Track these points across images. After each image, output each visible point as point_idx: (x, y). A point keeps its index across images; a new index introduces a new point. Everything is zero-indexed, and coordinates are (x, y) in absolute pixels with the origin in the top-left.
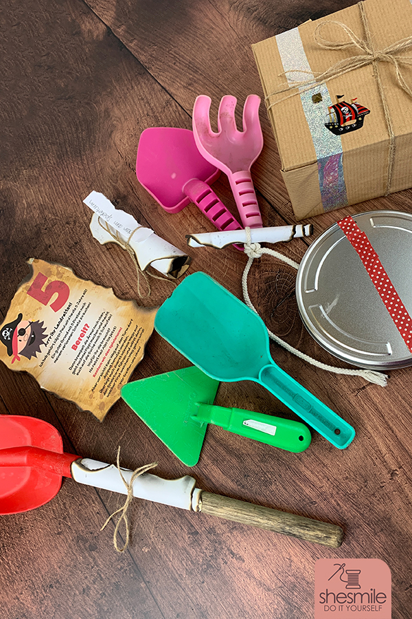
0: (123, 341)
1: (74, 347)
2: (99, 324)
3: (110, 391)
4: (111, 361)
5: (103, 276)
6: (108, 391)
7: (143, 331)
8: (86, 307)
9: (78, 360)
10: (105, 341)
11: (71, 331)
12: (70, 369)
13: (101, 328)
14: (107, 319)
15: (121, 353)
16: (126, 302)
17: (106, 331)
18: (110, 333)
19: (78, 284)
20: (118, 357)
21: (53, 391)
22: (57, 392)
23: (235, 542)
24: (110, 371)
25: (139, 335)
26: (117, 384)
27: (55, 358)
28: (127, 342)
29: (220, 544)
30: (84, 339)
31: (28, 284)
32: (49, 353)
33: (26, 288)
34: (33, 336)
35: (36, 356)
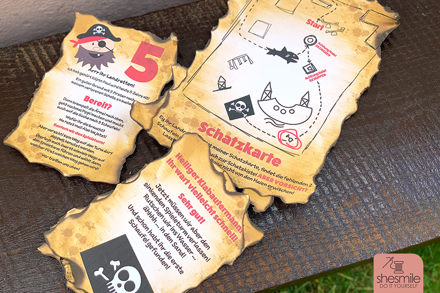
0: (88, 148)
1: (87, 99)
2: (110, 119)
3: (36, 145)
4: (68, 140)
7: (97, 168)
8: (130, 102)
9: (73, 105)
10: (91, 129)
11: (104, 92)
13: (105, 122)
14: (116, 126)
15: (76, 148)
17: (103, 127)
18: (100, 132)
20: (72, 147)
21: (42, 86)
24: (58, 141)
25: (93, 165)
26: (43, 152)
27: (76, 81)
30: (95, 107)
31: (151, 41)
32: (82, 74)
33: (147, 39)
34: (99, 55)
35: (78, 62)
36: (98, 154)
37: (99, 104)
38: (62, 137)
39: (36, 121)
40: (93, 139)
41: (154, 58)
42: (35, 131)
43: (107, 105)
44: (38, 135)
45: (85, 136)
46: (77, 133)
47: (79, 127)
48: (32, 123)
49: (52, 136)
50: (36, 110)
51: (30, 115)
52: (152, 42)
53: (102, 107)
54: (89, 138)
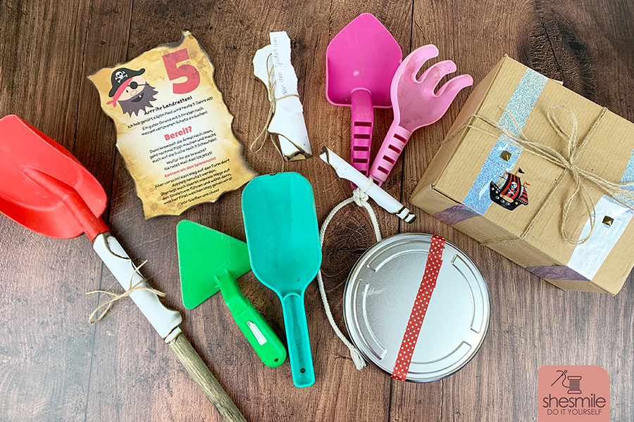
0: (208, 171)
1: (167, 137)
2: (201, 137)
3: (170, 201)
4: (188, 178)
5: (234, 99)
6: (168, 200)
7: (230, 179)
8: (202, 112)
10: (194, 156)
11: (174, 121)
12: (151, 151)
13: (200, 143)
14: (210, 139)
15: (200, 178)
16: (235, 141)
17: (202, 148)
18: (203, 153)
19: (209, 86)
20: (196, 180)
21: (125, 157)
22: (127, 160)
23: (176, 380)
24: (182, 185)
25: (224, 179)
26: (179, 201)
27: (144, 132)
28: (211, 174)
29: (165, 372)
30: (180, 138)
31: (169, 50)
32: (143, 122)
33: (165, 51)
34: (140, 96)
35: (130, 116)
36: (219, 169)
37: (180, 133)
38: (181, 180)
39: (149, 186)
40: (205, 162)
41: (185, 62)
42: (158, 193)
43: (186, 129)
44: (163, 194)
45: (196, 165)
46: (188, 168)
47: (184, 163)
48: (148, 190)
49: (173, 185)
52: (172, 51)
53: (185, 133)
54: (201, 164)
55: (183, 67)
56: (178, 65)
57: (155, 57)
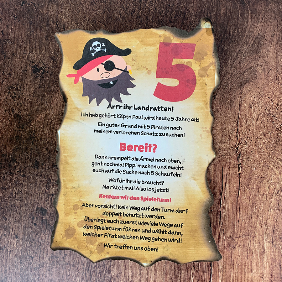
0: (155, 213)
1: (123, 147)
2: (164, 164)
3: (91, 234)
4: (126, 211)
6: (90, 231)
9: (110, 161)
10: (146, 186)
11: (140, 130)
12: (97, 156)
13: (159, 171)
14: (175, 171)
15: (141, 220)
16: (205, 189)
17: (159, 179)
18: (158, 187)
19: (201, 104)
20: (134, 219)
24: (115, 218)
25: (171, 237)
26: (103, 240)
27: (99, 128)
28: (157, 221)
30: (138, 154)
31: (172, 38)
32: (102, 116)
33: (166, 38)
34: (111, 83)
35: (90, 101)
36: (170, 218)
37: (141, 148)
38: (117, 211)
39: (75, 199)
40: (155, 200)
41: (185, 61)
42: (82, 214)
43: (150, 146)
44: (87, 219)
45: (144, 199)
46: (132, 198)
47: (130, 189)
48: (72, 204)
49: (105, 213)
50: (70, 185)
51: (65, 195)
52: (175, 40)
53: (146, 151)
54: (150, 199)
55: (181, 67)
56: (175, 62)
57: (151, 40)
